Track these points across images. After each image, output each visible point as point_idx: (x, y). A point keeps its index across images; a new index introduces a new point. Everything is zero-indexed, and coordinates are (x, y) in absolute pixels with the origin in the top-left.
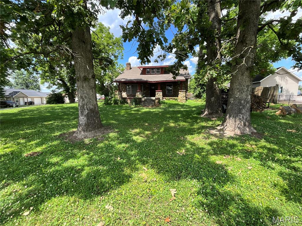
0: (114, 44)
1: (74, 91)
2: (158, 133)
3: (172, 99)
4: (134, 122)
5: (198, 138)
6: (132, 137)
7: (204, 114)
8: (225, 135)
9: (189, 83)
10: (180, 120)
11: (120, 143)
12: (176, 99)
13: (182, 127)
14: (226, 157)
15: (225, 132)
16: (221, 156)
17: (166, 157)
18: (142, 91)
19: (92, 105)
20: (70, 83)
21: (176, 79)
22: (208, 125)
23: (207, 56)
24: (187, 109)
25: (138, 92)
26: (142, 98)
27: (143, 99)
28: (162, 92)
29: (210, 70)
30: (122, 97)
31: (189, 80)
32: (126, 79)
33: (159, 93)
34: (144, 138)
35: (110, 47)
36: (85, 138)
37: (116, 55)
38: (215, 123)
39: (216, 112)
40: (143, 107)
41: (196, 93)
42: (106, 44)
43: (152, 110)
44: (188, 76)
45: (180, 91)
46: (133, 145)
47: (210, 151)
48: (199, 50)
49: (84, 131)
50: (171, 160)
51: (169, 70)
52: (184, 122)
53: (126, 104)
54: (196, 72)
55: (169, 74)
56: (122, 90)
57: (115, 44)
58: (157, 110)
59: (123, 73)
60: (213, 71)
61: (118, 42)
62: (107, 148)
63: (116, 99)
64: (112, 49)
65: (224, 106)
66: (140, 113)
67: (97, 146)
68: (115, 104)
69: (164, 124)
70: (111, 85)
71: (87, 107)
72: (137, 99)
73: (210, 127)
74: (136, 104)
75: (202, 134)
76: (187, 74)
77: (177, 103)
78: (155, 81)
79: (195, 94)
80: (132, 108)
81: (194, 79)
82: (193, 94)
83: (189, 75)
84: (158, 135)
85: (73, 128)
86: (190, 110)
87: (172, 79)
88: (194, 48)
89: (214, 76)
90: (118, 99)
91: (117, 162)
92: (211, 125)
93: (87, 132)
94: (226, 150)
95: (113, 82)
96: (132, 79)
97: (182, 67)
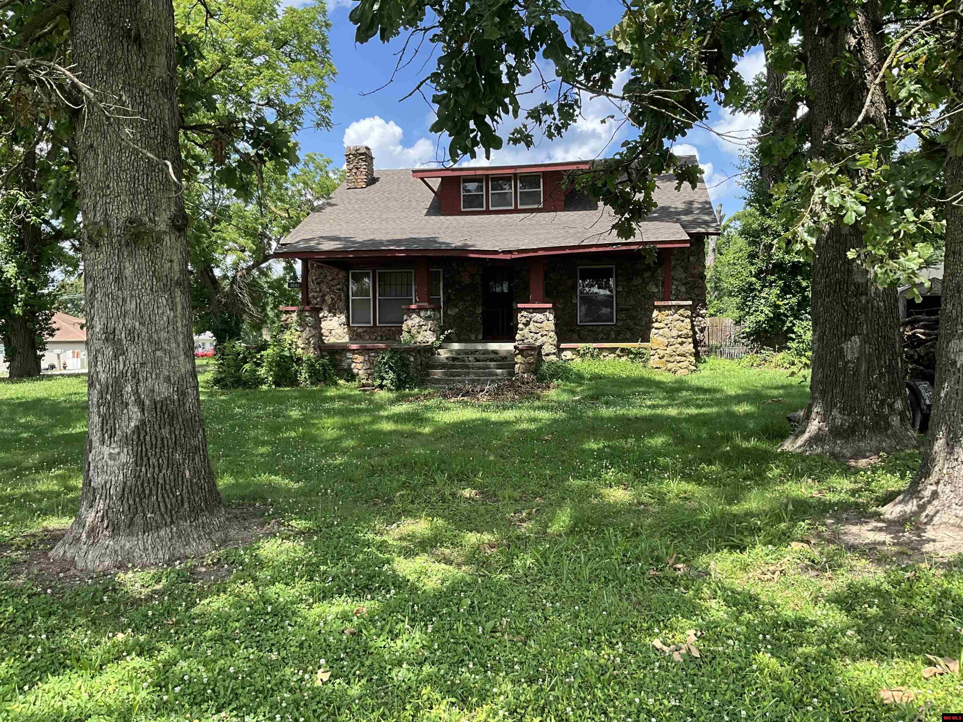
0: (281, 43)
1: (43, 307)
2: (537, 541)
3: (613, 350)
4: (395, 484)
5: (772, 568)
6: (388, 562)
7: (806, 435)
8: (927, 547)
9: (710, 260)
10: (665, 468)
11: (324, 598)
12: (638, 355)
13: (675, 510)
14: (939, 669)
15: (929, 533)
16: (910, 666)
17: (589, 669)
18: (436, 309)
19: (168, 379)
20: (20, 266)
21: (631, 240)
22: (829, 497)
23: (806, 109)
24: (703, 410)
25: (417, 312)
26: (440, 347)
27: (443, 354)
28: (554, 309)
29: (825, 181)
30: (322, 341)
31: (711, 243)
32: (346, 239)
33: (538, 316)
34: (459, 565)
35: (255, 60)
36: (121, 566)
37: (289, 101)
38: (868, 483)
39: (877, 423)
40: (445, 396)
41: (752, 318)
42: (232, 45)
43: (494, 417)
44: (707, 218)
45: (660, 309)
46: (399, 608)
47: (844, 635)
48: (765, 71)
49: (115, 529)
50: (622, 684)
51: (594, 185)
52: (687, 478)
53: (341, 382)
54: (749, 194)
55: (596, 208)
56: (323, 301)
57: (286, 43)
58: (525, 414)
59: (330, 204)
60: (844, 189)
61: (299, 36)
62: (249, 623)
63: (287, 353)
64: (266, 73)
65: (923, 386)
66: (427, 430)
67: (195, 610)
68: (277, 384)
69: (569, 491)
70: (255, 272)
71: (136, 393)
72: (409, 351)
73: (844, 506)
74: (400, 384)
75: (796, 546)
76: (696, 205)
77: (645, 373)
78: (510, 252)
79: (749, 323)
80: (380, 407)
81: (741, 233)
82: (738, 323)
83: (711, 213)
84: (538, 551)
85: (46, 512)
86: (718, 415)
87: (614, 238)
88: (734, 64)
89: (850, 218)
90: (299, 351)
91: (316, 693)
92: (844, 496)
93: (131, 534)
94: (936, 631)
95: (266, 258)
96: (379, 237)
97: (669, 167)
